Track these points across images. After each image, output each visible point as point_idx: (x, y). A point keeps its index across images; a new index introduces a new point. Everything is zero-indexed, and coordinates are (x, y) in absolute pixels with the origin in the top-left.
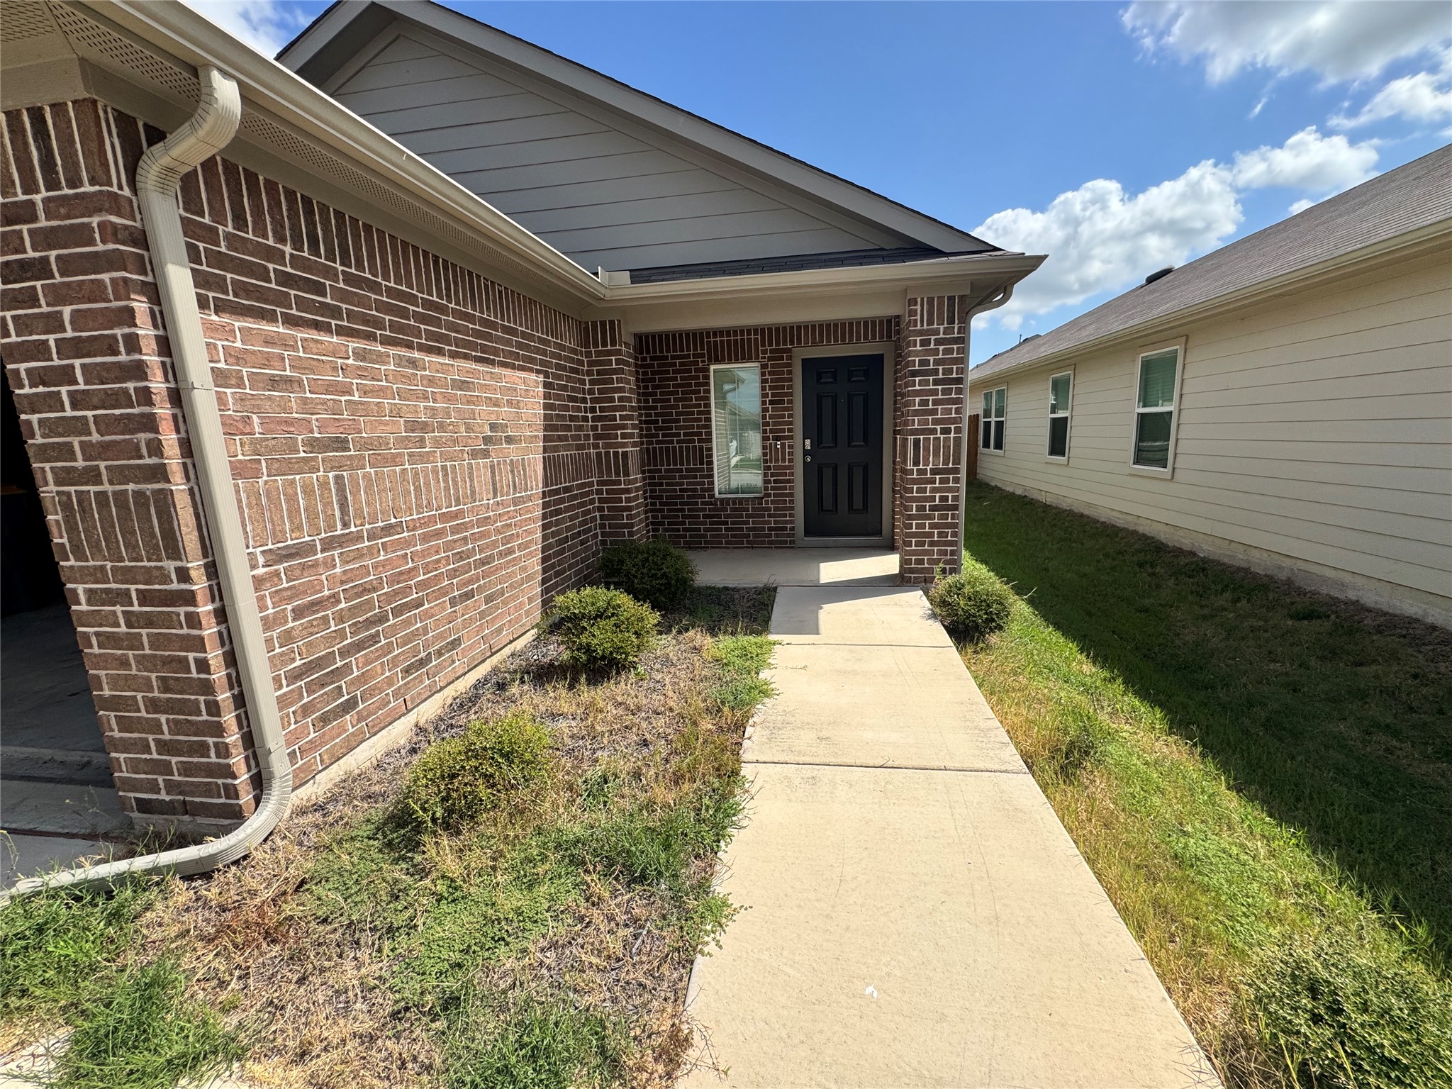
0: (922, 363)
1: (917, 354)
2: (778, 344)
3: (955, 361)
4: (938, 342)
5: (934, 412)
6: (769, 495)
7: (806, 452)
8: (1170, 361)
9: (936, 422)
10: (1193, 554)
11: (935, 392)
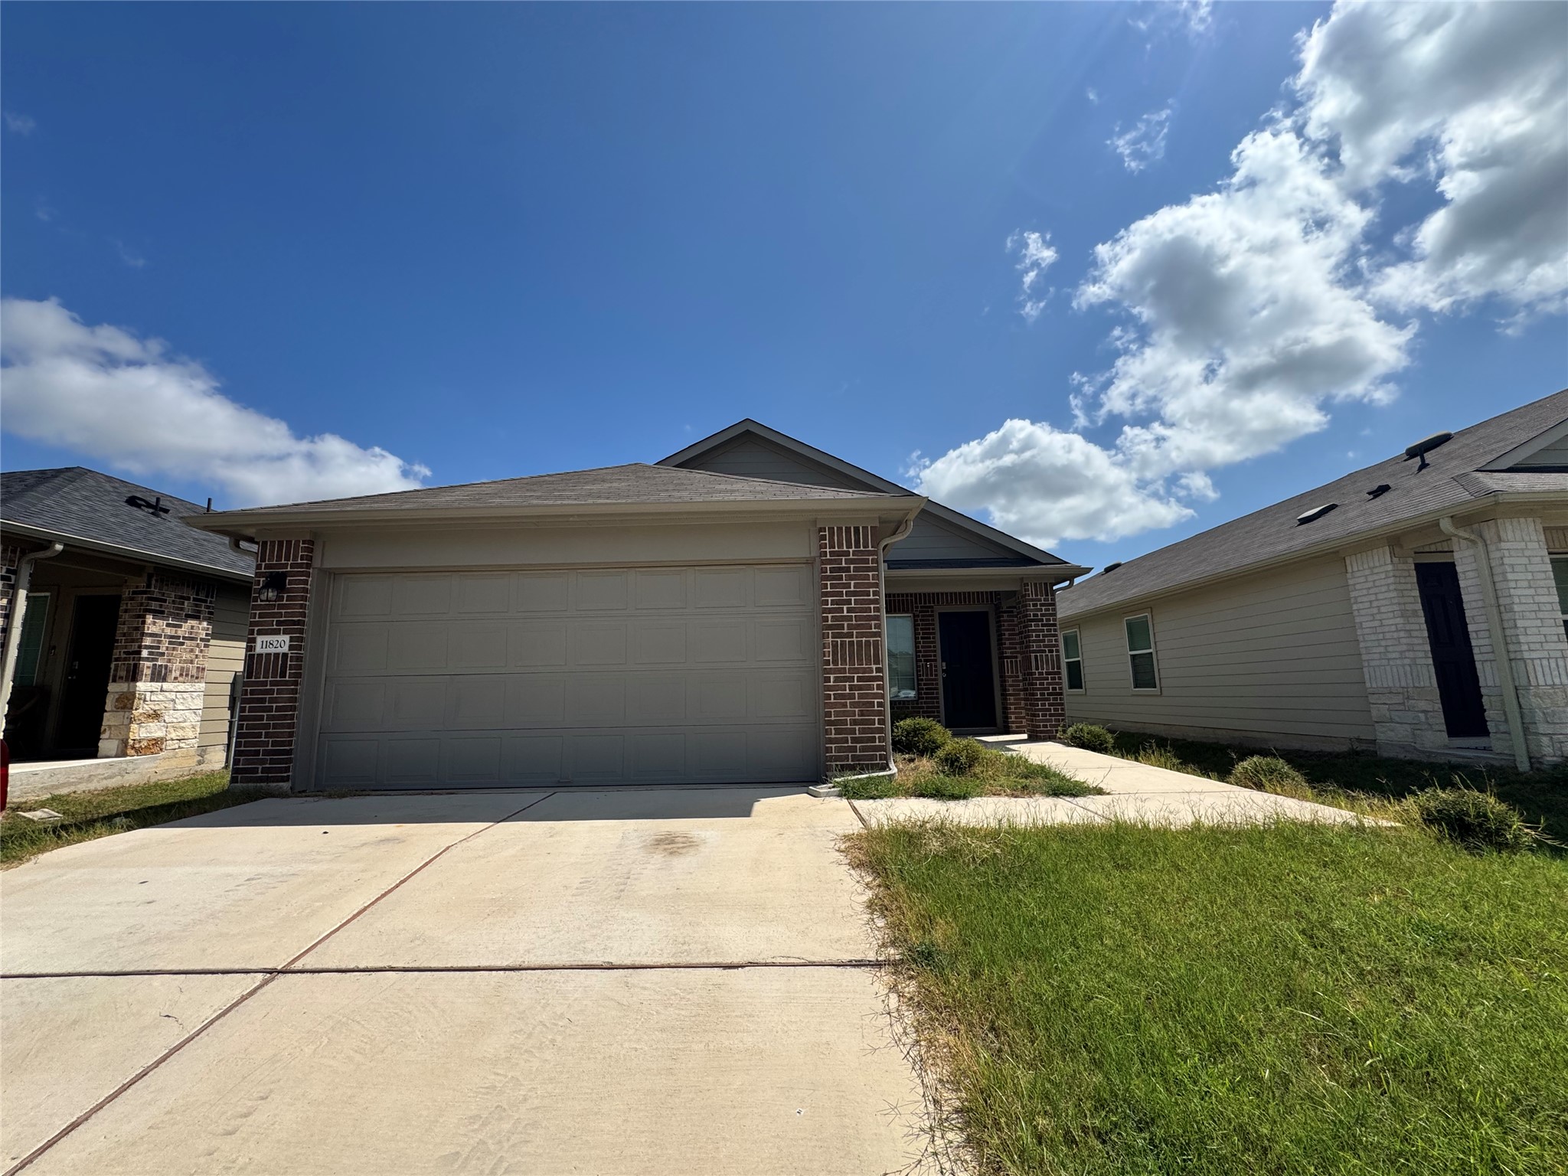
0: (1034, 615)
1: (1031, 610)
2: (925, 603)
3: (1051, 615)
4: (1041, 605)
5: (1044, 641)
6: (923, 698)
7: (943, 671)
8: (1144, 624)
9: (1045, 646)
10: (1185, 740)
11: (1043, 631)
